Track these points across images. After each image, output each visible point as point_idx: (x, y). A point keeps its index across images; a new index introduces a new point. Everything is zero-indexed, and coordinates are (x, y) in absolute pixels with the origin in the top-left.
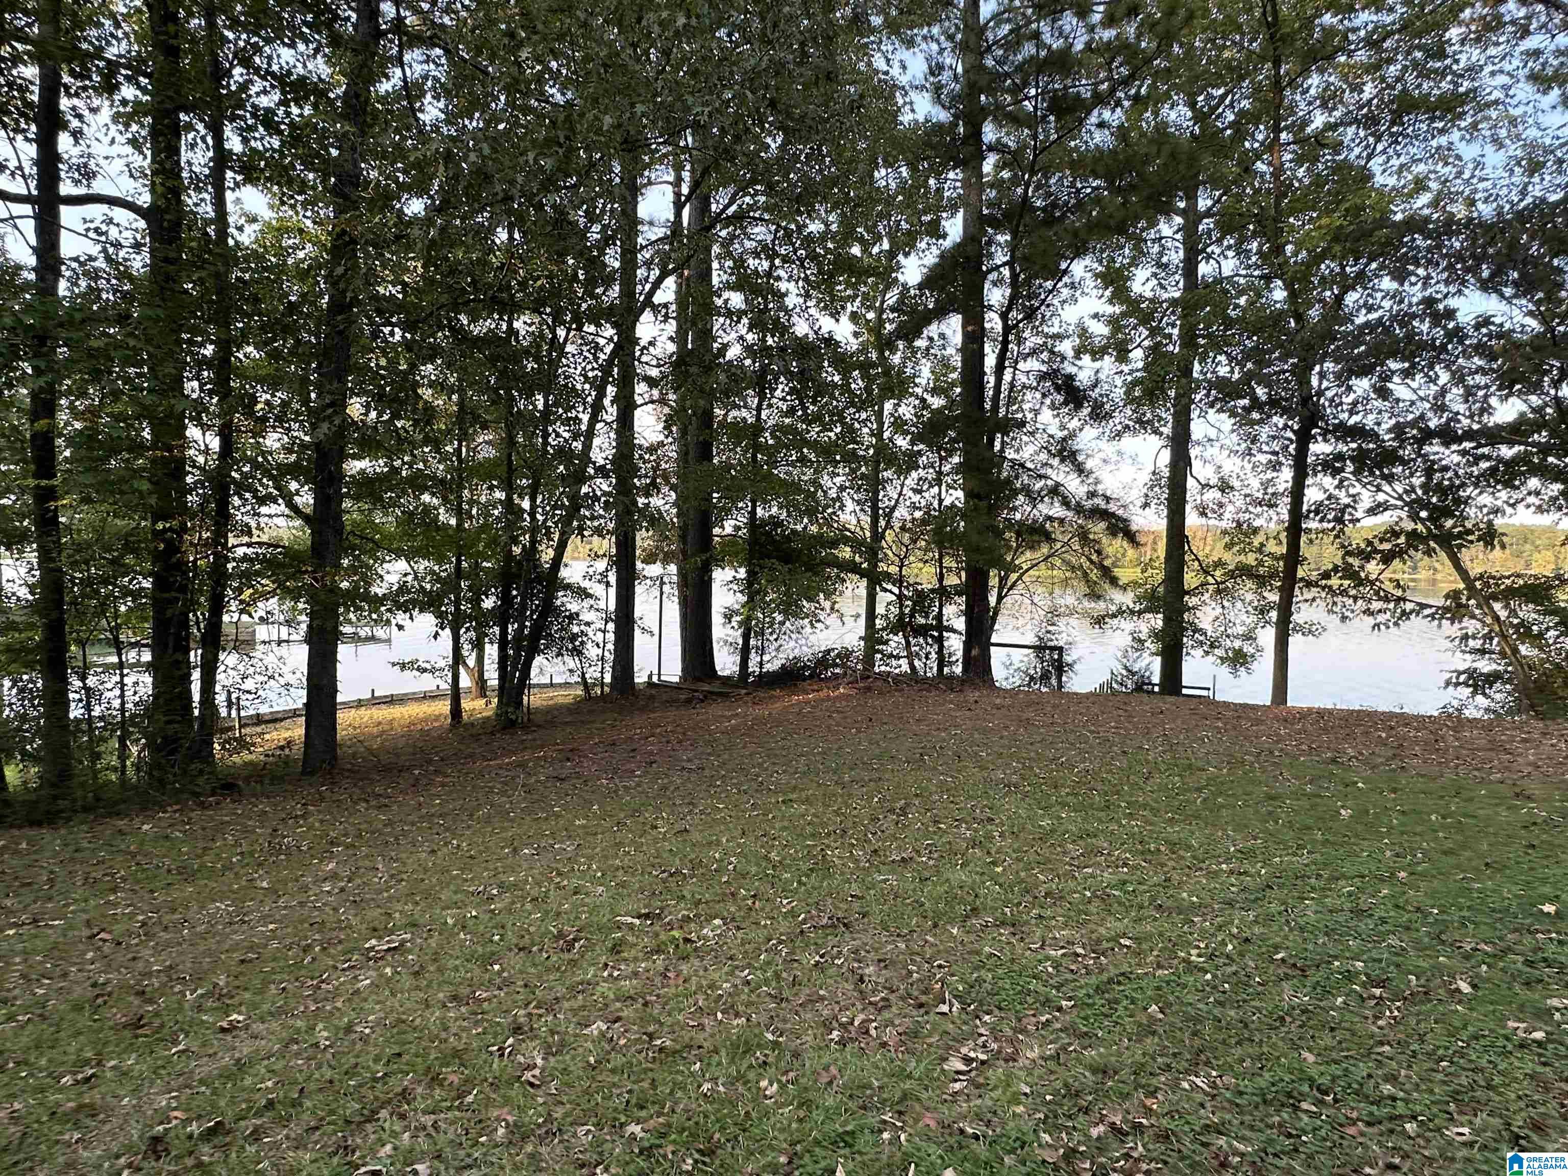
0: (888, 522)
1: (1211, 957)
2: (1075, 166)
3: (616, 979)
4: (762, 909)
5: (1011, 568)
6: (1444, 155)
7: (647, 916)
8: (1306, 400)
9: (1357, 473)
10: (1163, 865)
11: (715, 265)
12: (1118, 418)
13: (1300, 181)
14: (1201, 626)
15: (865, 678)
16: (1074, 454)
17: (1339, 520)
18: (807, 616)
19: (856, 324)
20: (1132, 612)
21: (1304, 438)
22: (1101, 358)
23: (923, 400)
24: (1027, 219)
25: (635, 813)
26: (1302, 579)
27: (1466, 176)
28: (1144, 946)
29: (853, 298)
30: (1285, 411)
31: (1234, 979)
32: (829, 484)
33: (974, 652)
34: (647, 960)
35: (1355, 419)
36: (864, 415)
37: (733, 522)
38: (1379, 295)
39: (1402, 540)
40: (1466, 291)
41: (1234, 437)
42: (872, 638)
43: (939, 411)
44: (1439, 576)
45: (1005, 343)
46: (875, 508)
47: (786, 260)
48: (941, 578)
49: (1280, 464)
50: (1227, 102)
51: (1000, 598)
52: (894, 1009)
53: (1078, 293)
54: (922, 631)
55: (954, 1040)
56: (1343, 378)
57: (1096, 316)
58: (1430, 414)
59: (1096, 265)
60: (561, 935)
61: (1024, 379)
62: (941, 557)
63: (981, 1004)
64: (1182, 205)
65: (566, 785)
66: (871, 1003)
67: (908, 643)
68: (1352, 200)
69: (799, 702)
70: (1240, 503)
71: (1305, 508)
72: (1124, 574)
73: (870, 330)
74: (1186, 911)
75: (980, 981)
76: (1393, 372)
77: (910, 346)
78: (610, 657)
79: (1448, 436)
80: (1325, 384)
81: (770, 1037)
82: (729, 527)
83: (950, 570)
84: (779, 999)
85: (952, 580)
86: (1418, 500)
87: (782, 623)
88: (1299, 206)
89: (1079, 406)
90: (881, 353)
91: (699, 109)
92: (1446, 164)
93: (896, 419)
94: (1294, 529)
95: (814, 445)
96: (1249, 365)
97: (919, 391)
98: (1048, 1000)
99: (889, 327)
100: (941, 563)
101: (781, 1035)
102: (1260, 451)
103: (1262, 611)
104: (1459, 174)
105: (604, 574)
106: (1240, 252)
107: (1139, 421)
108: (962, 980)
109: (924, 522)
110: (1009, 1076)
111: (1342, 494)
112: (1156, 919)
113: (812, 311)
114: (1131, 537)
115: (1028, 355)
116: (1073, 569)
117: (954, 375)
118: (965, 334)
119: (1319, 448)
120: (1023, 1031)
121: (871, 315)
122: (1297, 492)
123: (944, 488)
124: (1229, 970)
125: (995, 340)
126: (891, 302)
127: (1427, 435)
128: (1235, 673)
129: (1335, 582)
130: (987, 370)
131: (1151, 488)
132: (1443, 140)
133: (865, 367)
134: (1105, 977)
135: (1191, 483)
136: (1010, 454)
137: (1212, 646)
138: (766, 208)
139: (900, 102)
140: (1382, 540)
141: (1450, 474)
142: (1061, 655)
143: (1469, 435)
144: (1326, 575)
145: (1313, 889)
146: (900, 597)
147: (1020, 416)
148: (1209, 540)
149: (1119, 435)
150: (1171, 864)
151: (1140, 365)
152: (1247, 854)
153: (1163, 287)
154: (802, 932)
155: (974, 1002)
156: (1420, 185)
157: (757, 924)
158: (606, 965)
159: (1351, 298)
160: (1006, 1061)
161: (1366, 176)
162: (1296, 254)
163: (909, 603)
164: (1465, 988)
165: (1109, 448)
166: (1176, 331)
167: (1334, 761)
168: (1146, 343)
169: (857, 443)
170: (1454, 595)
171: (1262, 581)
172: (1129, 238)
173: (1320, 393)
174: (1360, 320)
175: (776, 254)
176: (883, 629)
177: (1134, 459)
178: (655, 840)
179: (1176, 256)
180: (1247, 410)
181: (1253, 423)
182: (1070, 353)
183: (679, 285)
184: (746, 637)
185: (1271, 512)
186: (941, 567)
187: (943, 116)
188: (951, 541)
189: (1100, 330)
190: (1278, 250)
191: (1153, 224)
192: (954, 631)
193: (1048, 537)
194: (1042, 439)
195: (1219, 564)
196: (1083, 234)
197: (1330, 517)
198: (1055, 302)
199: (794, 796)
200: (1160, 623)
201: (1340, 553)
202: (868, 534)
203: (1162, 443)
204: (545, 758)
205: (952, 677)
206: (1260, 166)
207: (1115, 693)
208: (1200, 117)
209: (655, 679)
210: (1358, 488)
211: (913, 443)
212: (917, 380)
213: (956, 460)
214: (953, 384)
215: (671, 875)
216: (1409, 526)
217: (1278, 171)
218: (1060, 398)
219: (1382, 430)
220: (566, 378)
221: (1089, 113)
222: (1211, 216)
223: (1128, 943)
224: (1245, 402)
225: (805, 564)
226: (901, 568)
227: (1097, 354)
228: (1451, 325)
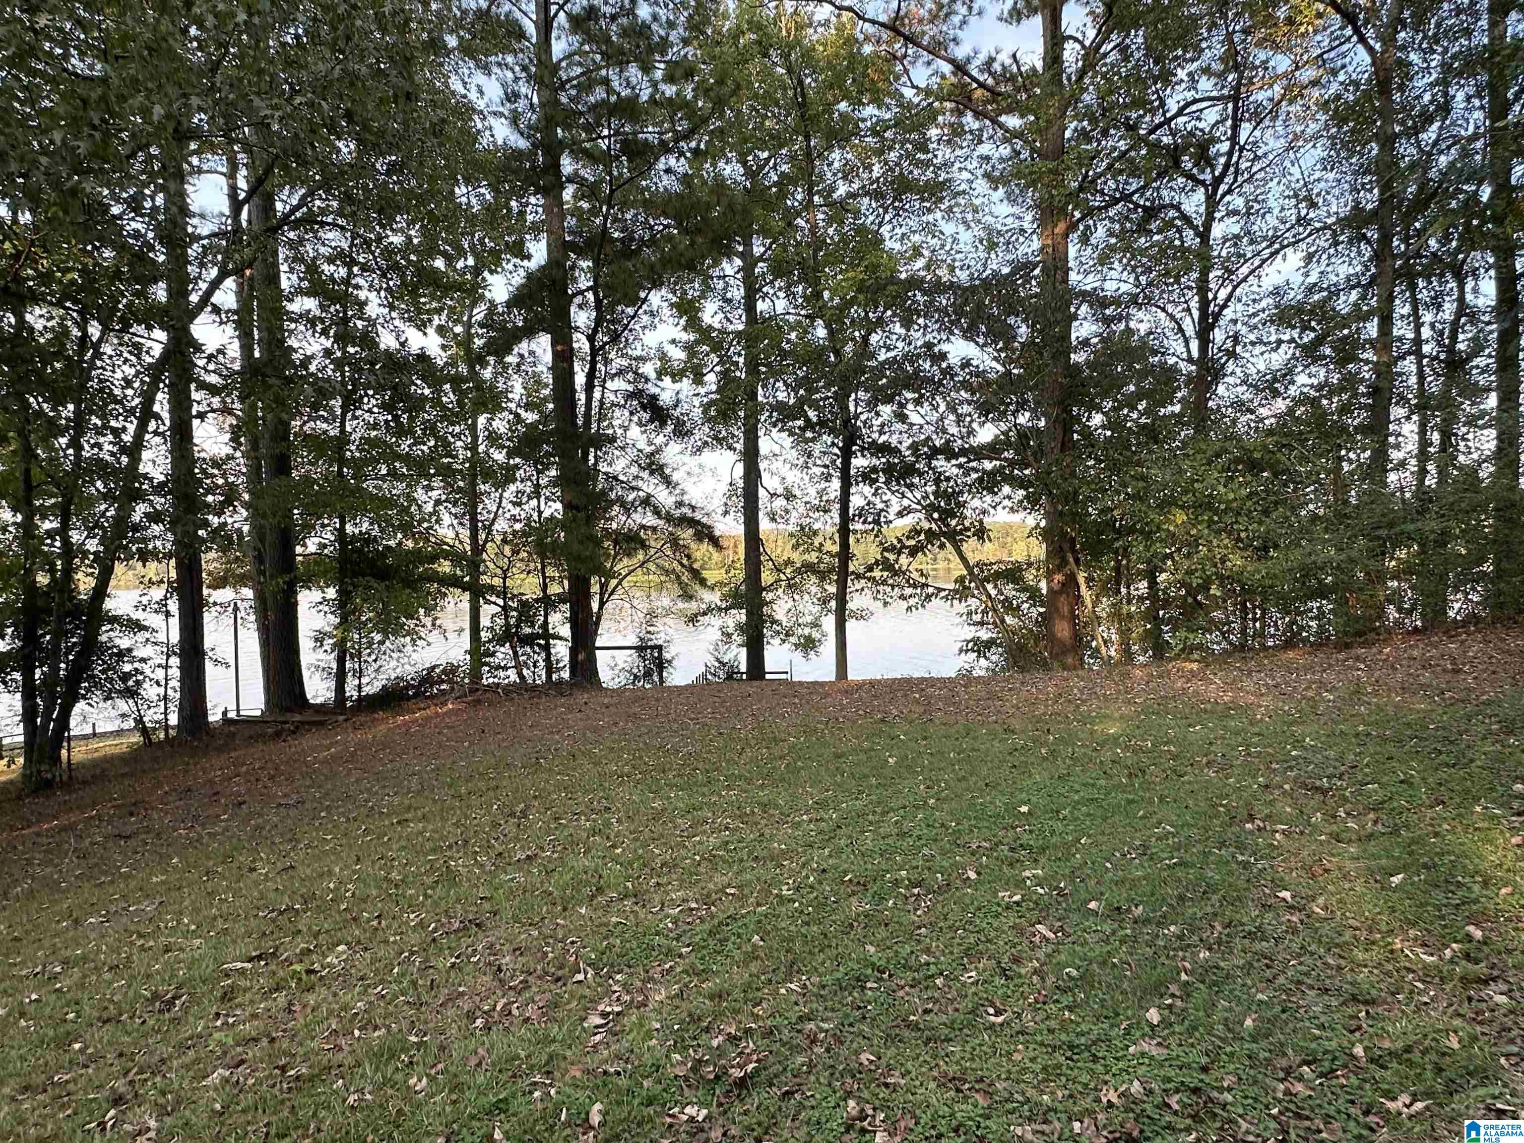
0: (488, 534)
1: (798, 889)
2: (648, 205)
3: (233, 1025)
4: (389, 927)
5: (610, 574)
6: (931, 229)
7: (259, 957)
8: (846, 422)
9: (887, 483)
10: (757, 824)
11: (284, 268)
12: (698, 435)
13: (832, 238)
14: (777, 617)
15: (473, 691)
16: (661, 467)
17: (877, 522)
18: (408, 633)
19: (443, 337)
20: (720, 609)
21: (847, 455)
22: (680, 380)
23: (517, 415)
24: (608, 249)
25: (227, 858)
26: (853, 573)
27: (947, 248)
28: (746, 891)
29: (439, 311)
30: (832, 431)
31: (815, 903)
32: (424, 498)
33: (581, 657)
34: (266, 1000)
35: (884, 438)
36: (457, 429)
37: (317, 540)
38: (894, 337)
39: (922, 537)
40: (952, 338)
41: (794, 453)
42: (478, 651)
43: (533, 426)
44: (952, 566)
45: (593, 364)
46: (474, 520)
47: (364, 268)
48: (544, 588)
49: (831, 476)
50: (771, 164)
51: (602, 604)
52: (534, 989)
53: (657, 320)
54: (529, 640)
55: (591, 1001)
56: (872, 405)
57: (673, 342)
58: (934, 437)
59: (670, 296)
60: (156, 996)
61: (612, 397)
62: (543, 567)
63: (612, 966)
64: (741, 249)
65: (132, 843)
66: (510, 988)
67: (515, 653)
68: (870, 259)
69: (405, 723)
70: (802, 510)
71: (851, 512)
72: (712, 576)
73: (458, 344)
74: (776, 859)
75: (610, 947)
76: (907, 401)
77: (500, 361)
78: (175, 696)
79: (948, 452)
80: (859, 410)
81: (414, 1039)
82: (312, 545)
83: (553, 579)
84: (419, 1005)
85: (555, 589)
86: (931, 505)
87: (381, 643)
88: (832, 259)
89: (663, 424)
90: (472, 368)
91: (268, 112)
92: (934, 236)
93: (490, 433)
94: (844, 531)
95: (406, 459)
96: (802, 392)
97: (512, 406)
98: (670, 950)
99: (478, 342)
100: (544, 573)
101: (425, 1035)
102: (815, 464)
103: (824, 602)
104: (943, 246)
105: (163, 603)
106: (790, 296)
107: (716, 438)
108: (593, 950)
109: (525, 534)
110: (641, 1018)
111: (877, 500)
112: (753, 869)
113: (397, 322)
114: (715, 541)
115: (615, 375)
116: (667, 572)
117: (546, 392)
118: (555, 354)
119: (859, 462)
120: (651, 979)
121: (458, 329)
122: (845, 500)
123: (542, 499)
124: (812, 896)
125: (583, 359)
126: (479, 317)
127: (935, 452)
128: (806, 656)
129: (877, 574)
130: (578, 388)
131: (730, 497)
132: (930, 218)
133: (456, 381)
134: (716, 921)
135: (762, 492)
136: (603, 467)
137: (787, 635)
138: (340, 213)
139: (479, 126)
140: (908, 538)
141: (952, 483)
142: (660, 653)
143: (963, 452)
144: (870, 569)
145: (871, 823)
146: (505, 608)
147: (610, 432)
148: (780, 543)
149: (699, 450)
150: (764, 822)
151: (714, 388)
152: (821, 804)
153: (728, 320)
154: (434, 940)
155: (605, 965)
156: (917, 252)
157: (386, 942)
158: (218, 1015)
159: (874, 338)
160: (638, 1008)
161: (879, 241)
162: (832, 299)
163: (515, 614)
164: (973, 875)
165: (692, 462)
166: (741, 360)
167: (883, 720)
168: (717, 369)
169: (453, 457)
170: (960, 580)
171: (823, 576)
172: (699, 274)
173: (857, 416)
174: (883, 356)
175: (354, 262)
176: (490, 641)
177: (713, 471)
178: (257, 883)
179: (737, 293)
180: (803, 429)
181: (807, 441)
182: (653, 375)
183: (240, 285)
184: (341, 661)
185: (827, 517)
186: (544, 578)
187: (523, 144)
188: (553, 551)
189: (677, 354)
190: (818, 295)
191: (716, 263)
192: (560, 638)
193: (643, 545)
194: (632, 453)
195: (789, 562)
196: (658, 268)
197: (870, 519)
198: (637, 327)
199: (409, 816)
200: (744, 618)
201: (879, 550)
202: (468, 548)
203: (736, 457)
204: (99, 817)
205: (561, 681)
206: (800, 222)
207: (709, 683)
208: (749, 173)
209: (232, 715)
210: (888, 496)
211: (509, 456)
212: (510, 396)
213: (553, 473)
214: (545, 400)
215: (281, 913)
216: (926, 525)
217: (814, 227)
218: (646, 416)
219: (903, 448)
220: (101, 381)
221: (657, 159)
222: (764, 261)
223: (732, 891)
224: (800, 423)
225: (402, 580)
226: (504, 579)
227: (677, 376)
228: (944, 365)
